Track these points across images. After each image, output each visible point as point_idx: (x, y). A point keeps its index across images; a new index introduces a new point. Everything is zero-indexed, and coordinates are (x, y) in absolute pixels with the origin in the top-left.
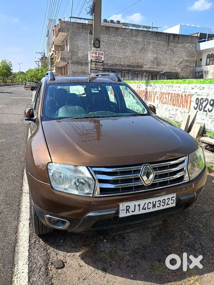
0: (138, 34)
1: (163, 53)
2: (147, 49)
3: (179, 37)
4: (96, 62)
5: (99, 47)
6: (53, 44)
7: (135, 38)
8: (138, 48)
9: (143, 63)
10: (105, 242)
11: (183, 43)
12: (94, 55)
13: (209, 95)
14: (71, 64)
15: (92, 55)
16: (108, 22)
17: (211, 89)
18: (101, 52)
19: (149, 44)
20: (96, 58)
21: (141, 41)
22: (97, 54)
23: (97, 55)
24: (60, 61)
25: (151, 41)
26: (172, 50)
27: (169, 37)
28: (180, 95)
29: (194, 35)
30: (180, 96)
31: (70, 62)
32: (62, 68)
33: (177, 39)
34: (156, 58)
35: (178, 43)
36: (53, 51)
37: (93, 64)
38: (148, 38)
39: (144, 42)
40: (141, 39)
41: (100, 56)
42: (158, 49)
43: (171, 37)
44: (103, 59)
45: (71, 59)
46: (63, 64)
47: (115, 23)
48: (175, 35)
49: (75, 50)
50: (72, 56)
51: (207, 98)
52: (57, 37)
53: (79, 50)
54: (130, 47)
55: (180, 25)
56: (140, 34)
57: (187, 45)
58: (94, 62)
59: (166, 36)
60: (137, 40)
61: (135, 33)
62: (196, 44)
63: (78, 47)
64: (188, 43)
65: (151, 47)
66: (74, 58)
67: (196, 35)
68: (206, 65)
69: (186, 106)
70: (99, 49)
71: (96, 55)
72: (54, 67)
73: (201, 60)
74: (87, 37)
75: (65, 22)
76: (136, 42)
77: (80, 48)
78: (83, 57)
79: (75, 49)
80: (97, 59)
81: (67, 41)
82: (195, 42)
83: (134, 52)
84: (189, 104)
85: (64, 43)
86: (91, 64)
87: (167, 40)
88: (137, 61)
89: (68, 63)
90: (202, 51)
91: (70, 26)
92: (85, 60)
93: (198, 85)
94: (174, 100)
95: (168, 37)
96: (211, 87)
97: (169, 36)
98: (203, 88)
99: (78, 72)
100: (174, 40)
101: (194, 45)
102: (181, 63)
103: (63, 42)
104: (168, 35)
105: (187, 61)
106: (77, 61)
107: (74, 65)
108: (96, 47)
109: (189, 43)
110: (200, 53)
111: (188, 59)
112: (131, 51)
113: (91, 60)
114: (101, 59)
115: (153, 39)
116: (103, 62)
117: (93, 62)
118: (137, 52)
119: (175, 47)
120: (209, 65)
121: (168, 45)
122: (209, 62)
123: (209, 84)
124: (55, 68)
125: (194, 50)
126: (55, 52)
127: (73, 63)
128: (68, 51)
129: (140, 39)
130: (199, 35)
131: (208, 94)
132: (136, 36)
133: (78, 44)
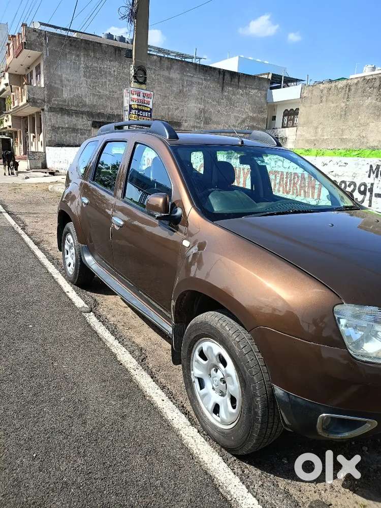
0: (171, 66)
1: (215, 103)
2: (189, 94)
3: (239, 78)
4: (139, 110)
5: (144, 83)
6: (6, 71)
7: (166, 73)
8: (173, 92)
9: (182, 117)
10: (367, 451)
11: (246, 87)
12: (135, 97)
13: (358, 175)
14: (48, 111)
15: (131, 96)
16: (115, 40)
17: (360, 166)
18: (148, 92)
19: (191, 84)
20: (138, 104)
21: (177, 78)
22: (141, 95)
23: (141, 97)
24: (24, 105)
25: (194, 80)
26: (229, 99)
27: (224, 77)
28: (300, 175)
29: (262, 76)
30: (298, 177)
31: (45, 108)
32: (25, 118)
33: (236, 80)
34: (203, 111)
35: (239, 87)
36: (6, 85)
37: (133, 114)
38: (189, 74)
39: (183, 80)
40: (177, 75)
41: (146, 99)
42: (207, 94)
43: (227, 77)
44: (151, 106)
45: (49, 101)
46: (32, 110)
47: (127, 42)
48: (233, 74)
49: (56, 86)
50: (50, 96)
51: (352, 180)
52: (16, 57)
53: (64, 86)
54: (158, 88)
55: (239, 57)
56: (175, 67)
57: (253, 92)
58: (136, 109)
59: (220, 74)
60: (171, 76)
61: (166, 63)
62: (266, 91)
63: (61, 81)
64: (254, 89)
65: (194, 91)
66: (55, 100)
67: (266, 76)
68: (283, 127)
69: (311, 195)
70: (143, 86)
71: (139, 98)
72: (7, 116)
73: (274, 118)
74: (80, 64)
75: (35, 30)
76: (169, 80)
77: (66, 82)
78: (72, 100)
79: (55, 83)
80: (140, 105)
81: (38, 67)
82: (264, 88)
83: (166, 96)
84: (316, 191)
85: (32, 71)
86: (130, 114)
87: (221, 81)
88: (170, 113)
89: (43, 110)
90: (276, 104)
91: (45, 39)
92: (76, 107)
93: (336, 159)
94: (286, 183)
95: (221, 76)
96: (360, 163)
97: (224, 75)
98: (344, 164)
99: (62, 128)
100: (231, 81)
101: (264, 93)
102: (243, 121)
103: (29, 68)
104: (223, 73)
105: (253, 119)
106: (60, 106)
107: (54, 113)
108: (138, 82)
109: (256, 89)
110: (273, 106)
111: (255, 115)
112: (160, 95)
113: (130, 106)
114: (147, 105)
115: (198, 78)
116: (151, 111)
117: (133, 109)
118: (171, 98)
119: (234, 94)
120: (287, 127)
121: (222, 89)
122: (287, 123)
123: (356, 158)
124: (10, 116)
125: (263, 100)
126: (11, 86)
127: (51, 110)
128: (43, 86)
129: (175, 75)
130: (270, 77)
131: (354, 173)
132: (169, 69)
133: (62, 74)
